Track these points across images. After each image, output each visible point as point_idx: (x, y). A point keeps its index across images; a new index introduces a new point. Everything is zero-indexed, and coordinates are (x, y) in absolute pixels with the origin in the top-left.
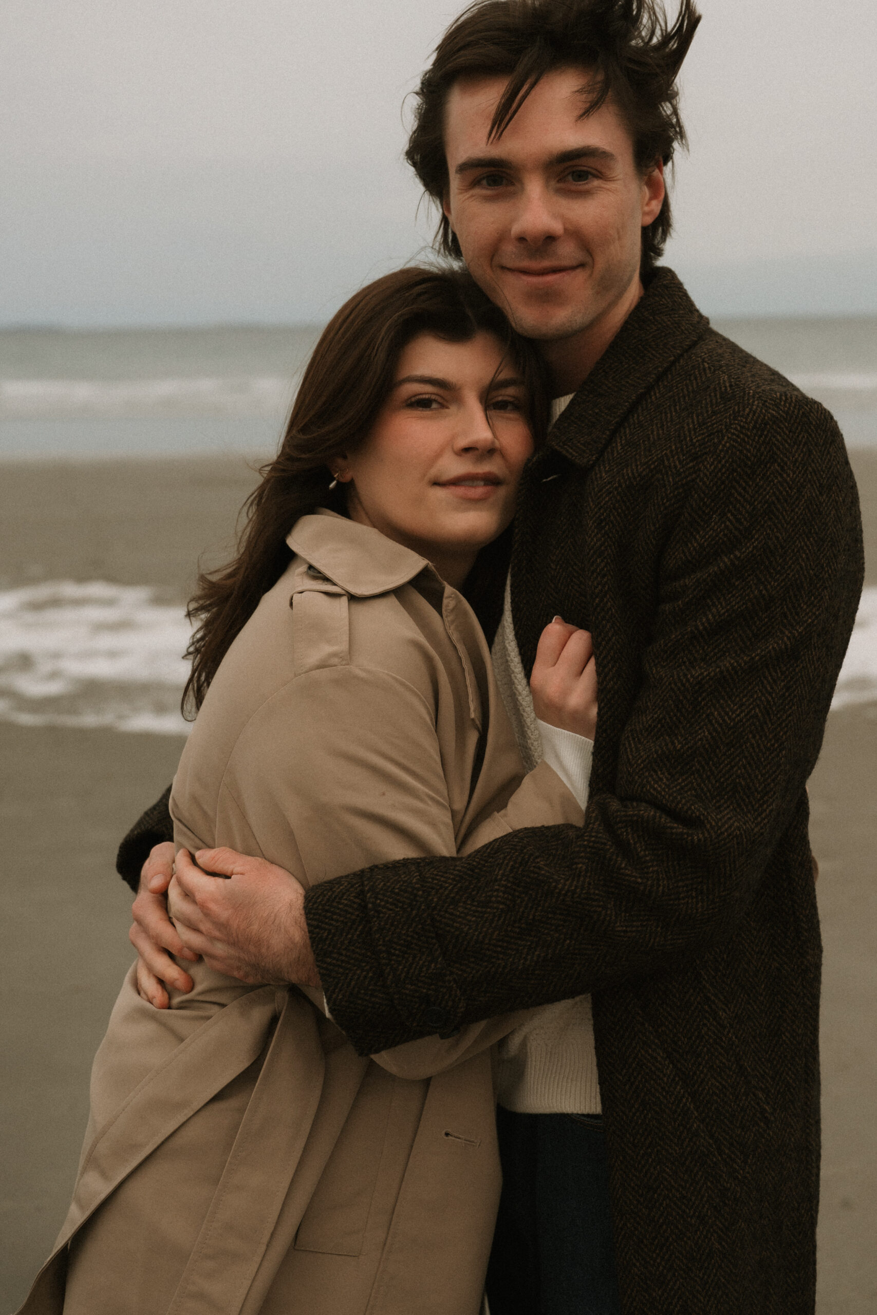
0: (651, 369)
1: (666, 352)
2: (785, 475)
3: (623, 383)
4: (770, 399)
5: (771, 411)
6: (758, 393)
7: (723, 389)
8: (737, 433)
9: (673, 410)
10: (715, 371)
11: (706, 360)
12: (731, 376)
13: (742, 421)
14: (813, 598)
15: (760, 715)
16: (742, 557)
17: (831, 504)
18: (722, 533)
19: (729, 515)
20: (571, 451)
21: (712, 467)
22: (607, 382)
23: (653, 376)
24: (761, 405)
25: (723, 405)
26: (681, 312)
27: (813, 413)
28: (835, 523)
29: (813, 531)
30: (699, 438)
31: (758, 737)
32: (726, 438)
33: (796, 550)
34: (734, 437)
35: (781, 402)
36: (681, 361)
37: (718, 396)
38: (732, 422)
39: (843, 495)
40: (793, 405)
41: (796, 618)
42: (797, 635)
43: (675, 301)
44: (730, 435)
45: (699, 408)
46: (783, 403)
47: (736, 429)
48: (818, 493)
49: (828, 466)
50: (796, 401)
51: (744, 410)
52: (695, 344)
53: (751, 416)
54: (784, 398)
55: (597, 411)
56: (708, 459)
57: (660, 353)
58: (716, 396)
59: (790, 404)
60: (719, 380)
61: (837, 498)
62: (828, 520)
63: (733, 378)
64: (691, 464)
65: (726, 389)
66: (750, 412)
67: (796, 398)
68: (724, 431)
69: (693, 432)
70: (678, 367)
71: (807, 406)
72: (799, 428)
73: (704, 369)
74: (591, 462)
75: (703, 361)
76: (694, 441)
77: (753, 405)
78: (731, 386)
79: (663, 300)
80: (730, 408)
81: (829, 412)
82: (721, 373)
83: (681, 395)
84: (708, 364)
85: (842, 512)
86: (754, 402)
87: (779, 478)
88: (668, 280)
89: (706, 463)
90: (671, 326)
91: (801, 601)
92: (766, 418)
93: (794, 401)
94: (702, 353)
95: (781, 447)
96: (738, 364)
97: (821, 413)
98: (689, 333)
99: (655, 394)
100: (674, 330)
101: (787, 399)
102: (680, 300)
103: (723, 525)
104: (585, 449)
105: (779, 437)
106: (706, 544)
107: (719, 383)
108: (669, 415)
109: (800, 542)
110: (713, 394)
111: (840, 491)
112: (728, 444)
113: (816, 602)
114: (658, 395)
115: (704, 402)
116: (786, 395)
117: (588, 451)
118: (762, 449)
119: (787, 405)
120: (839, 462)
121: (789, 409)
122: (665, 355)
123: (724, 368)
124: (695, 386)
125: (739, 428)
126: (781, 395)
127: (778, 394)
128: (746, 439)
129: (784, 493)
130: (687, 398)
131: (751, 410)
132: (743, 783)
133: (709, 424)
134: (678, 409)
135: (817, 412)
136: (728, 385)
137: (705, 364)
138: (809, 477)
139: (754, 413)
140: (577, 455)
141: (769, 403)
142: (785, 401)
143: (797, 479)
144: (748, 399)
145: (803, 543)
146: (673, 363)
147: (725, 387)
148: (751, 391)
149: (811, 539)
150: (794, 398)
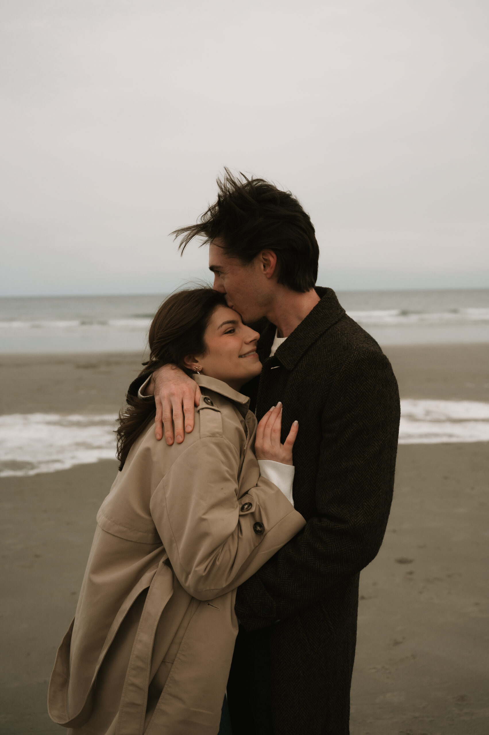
0: (318, 332)
1: (325, 325)
2: (368, 381)
3: (307, 335)
4: (362, 351)
5: (361, 356)
6: (357, 348)
7: (344, 344)
8: (347, 364)
9: (325, 350)
10: (342, 335)
11: (339, 330)
12: (348, 338)
13: (350, 360)
14: (383, 429)
15: (369, 478)
16: (355, 414)
17: (387, 392)
18: (346, 404)
19: (347, 397)
20: (284, 362)
21: (339, 378)
22: (301, 334)
23: (318, 335)
24: (358, 353)
25: (343, 352)
26: (334, 309)
27: (378, 357)
28: (390, 399)
29: (382, 403)
30: (334, 366)
31: (369, 486)
32: (343, 367)
33: (376, 411)
34: (347, 366)
35: (366, 352)
36: (330, 329)
37: (342, 348)
38: (346, 360)
39: (392, 388)
40: (370, 354)
41: (379, 437)
42: (380, 445)
43: (332, 304)
44: (345, 365)
45: (334, 352)
46: (366, 353)
47: (347, 363)
48: (382, 388)
49: (385, 377)
50: (372, 352)
51: (351, 355)
52: (336, 323)
53: (353, 358)
54: (367, 351)
55: (296, 346)
56: (337, 375)
57: (322, 325)
58: (341, 347)
59: (369, 353)
60: (343, 340)
61: (390, 389)
62: (387, 398)
63: (348, 340)
64: (331, 377)
65: (345, 345)
66: (353, 356)
67: (372, 351)
68: (343, 363)
69: (331, 363)
70: (329, 332)
71: (376, 354)
72: (372, 363)
73: (338, 334)
74: (291, 369)
75: (338, 331)
76: (332, 367)
77: (355, 353)
78: (347, 344)
79: (327, 304)
80: (346, 353)
81: (385, 356)
82: (344, 337)
83: (328, 344)
84: (340, 332)
85: (392, 394)
86: (355, 352)
87: (365, 382)
88: (330, 295)
89: (336, 377)
90: (329, 315)
91: (379, 431)
92: (359, 359)
93: (371, 352)
94: (338, 327)
95: (365, 370)
96: (352, 333)
97: (382, 357)
98: (335, 318)
99: (319, 343)
100: (330, 316)
101: (368, 351)
102: (334, 304)
103: (346, 401)
104: (290, 362)
105: (364, 366)
106: (340, 409)
107: (343, 342)
108: (323, 353)
109: (377, 407)
110: (340, 346)
111: (391, 387)
112: (344, 369)
113: (385, 431)
114: (320, 343)
115: (336, 349)
116: (368, 349)
117: (291, 364)
118: (358, 371)
119: (368, 354)
120: (389, 375)
121: (369, 355)
122: (324, 326)
123: (346, 334)
124: (334, 341)
125: (348, 362)
126: (366, 349)
127: (365, 349)
128: (351, 367)
129: (368, 388)
130: (330, 346)
131: (353, 355)
132: (366, 504)
133: (337, 360)
134: (326, 350)
135: (380, 356)
136: (346, 343)
137: (339, 332)
138: (378, 382)
139: (355, 356)
140: (287, 364)
141: (361, 353)
142: (368, 352)
143: (373, 383)
144: (353, 351)
145: (378, 408)
146: (327, 330)
147: (345, 344)
148: (355, 347)
149: (381, 406)
150: (371, 351)
